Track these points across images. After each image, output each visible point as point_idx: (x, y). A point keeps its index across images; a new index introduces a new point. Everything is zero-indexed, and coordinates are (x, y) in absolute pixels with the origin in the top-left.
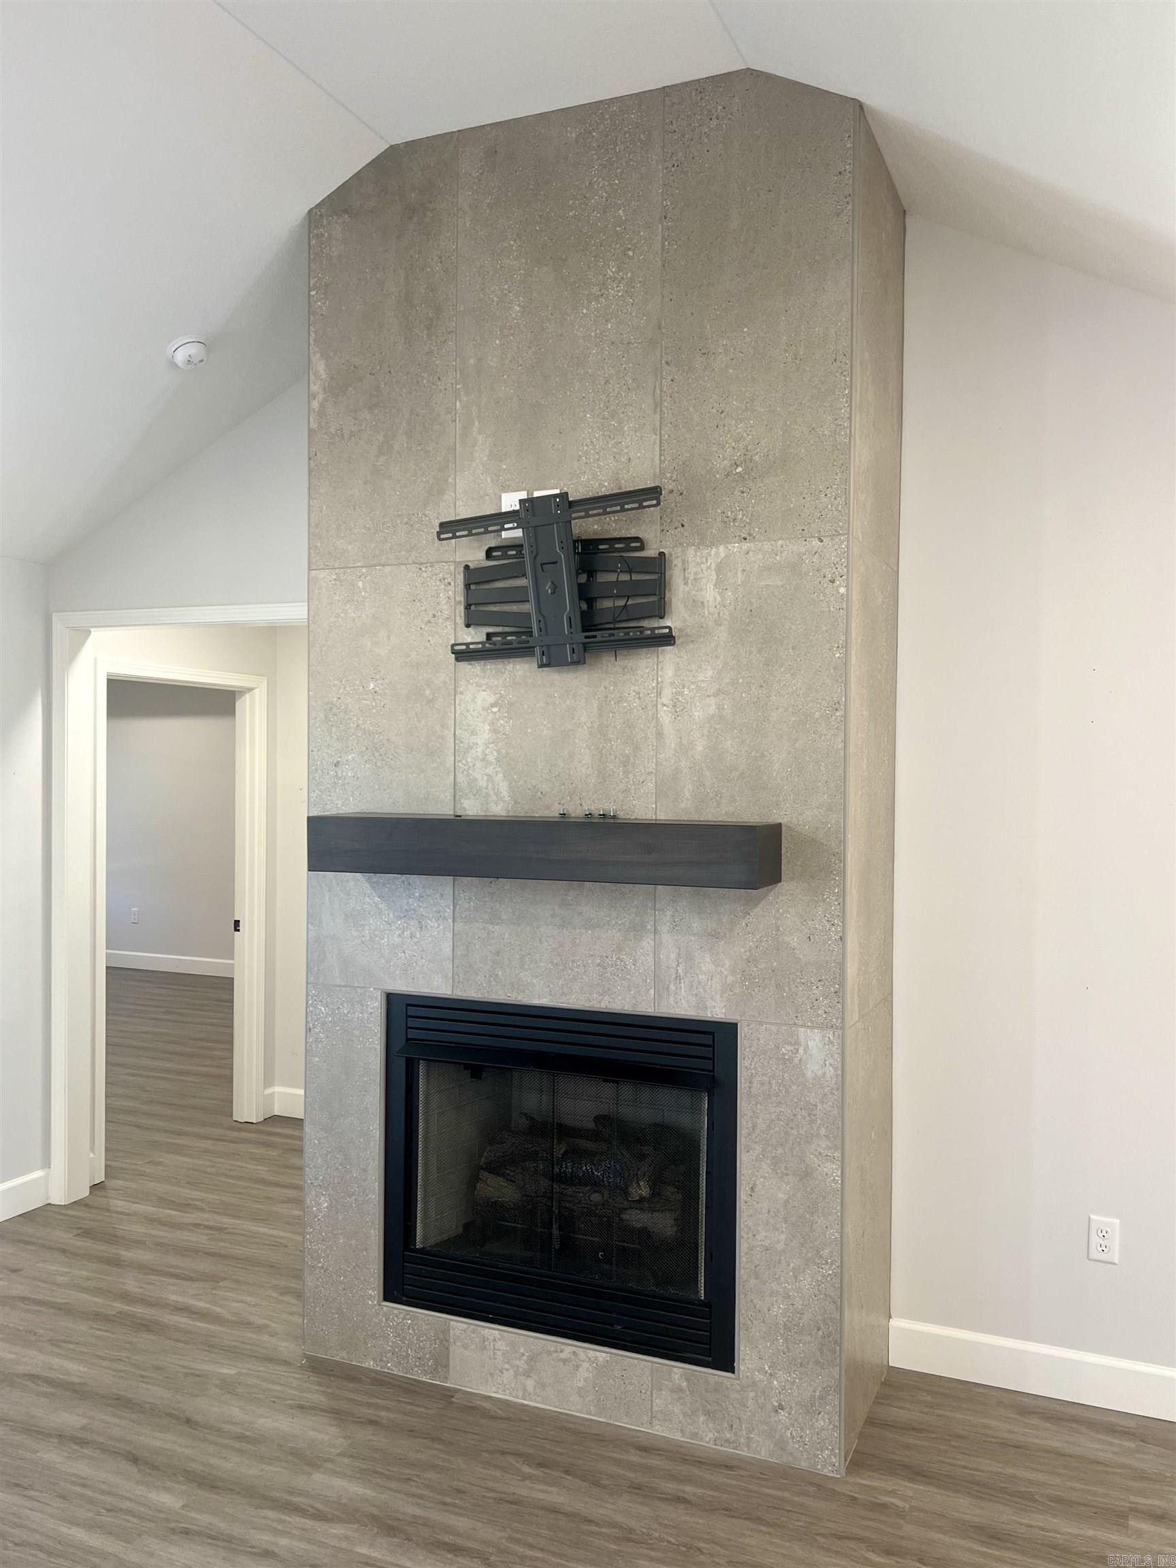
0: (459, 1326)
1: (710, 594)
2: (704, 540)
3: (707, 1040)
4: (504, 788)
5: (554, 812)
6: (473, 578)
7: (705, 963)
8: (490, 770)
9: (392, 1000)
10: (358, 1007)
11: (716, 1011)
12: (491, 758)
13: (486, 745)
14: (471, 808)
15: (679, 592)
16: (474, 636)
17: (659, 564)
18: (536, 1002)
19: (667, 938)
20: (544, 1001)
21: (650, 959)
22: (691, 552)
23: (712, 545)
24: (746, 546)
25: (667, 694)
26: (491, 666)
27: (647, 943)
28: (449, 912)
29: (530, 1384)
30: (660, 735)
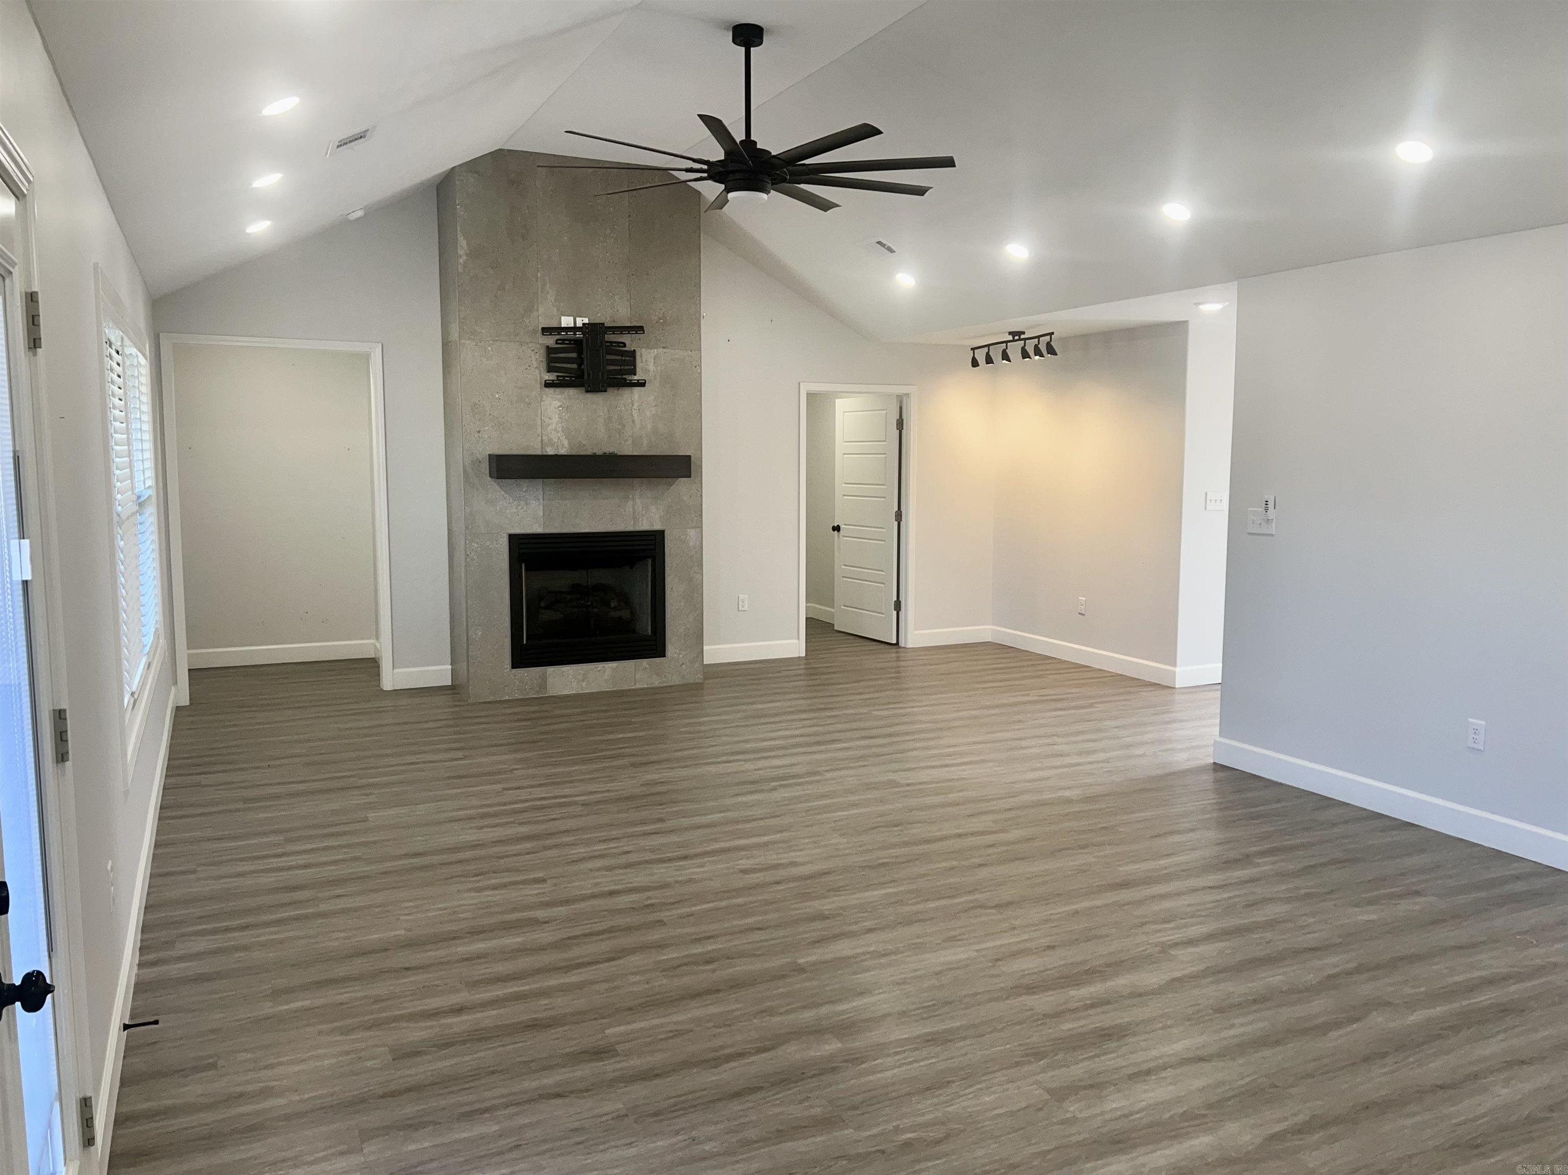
0: (550, 670)
1: (651, 367)
2: (648, 347)
3: (653, 538)
4: (566, 443)
5: (589, 453)
6: (549, 350)
7: (653, 509)
8: (559, 435)
9: (512, 538)
10: (495, 542)
11: (657, 527)
12: (560, 429)
13: (557, 423)
14: (550, 451)
15: (639, 365)
16: (551, 377)
17: (633, 354)
18: (583, 531)
19: (638, 501)
20: (587, 530)
21: (631, 510)
22: (644, 350)
23: (652, 349)
24: (665, 350)
25: (636, 406)
26: (558, 390)
27: (630, 503)
28: (541, 497)
29: (584, 684)
30: (633, 421)
